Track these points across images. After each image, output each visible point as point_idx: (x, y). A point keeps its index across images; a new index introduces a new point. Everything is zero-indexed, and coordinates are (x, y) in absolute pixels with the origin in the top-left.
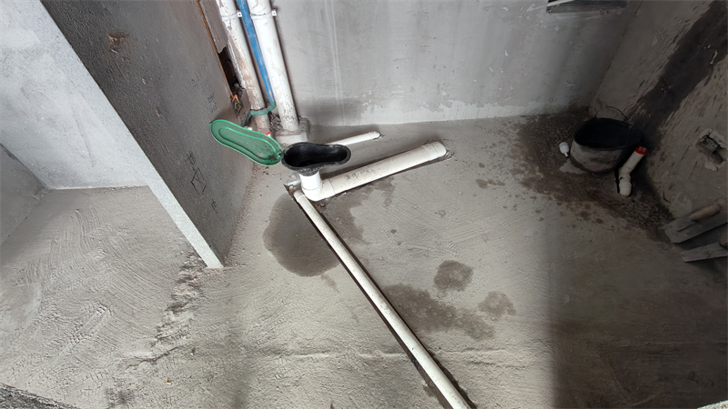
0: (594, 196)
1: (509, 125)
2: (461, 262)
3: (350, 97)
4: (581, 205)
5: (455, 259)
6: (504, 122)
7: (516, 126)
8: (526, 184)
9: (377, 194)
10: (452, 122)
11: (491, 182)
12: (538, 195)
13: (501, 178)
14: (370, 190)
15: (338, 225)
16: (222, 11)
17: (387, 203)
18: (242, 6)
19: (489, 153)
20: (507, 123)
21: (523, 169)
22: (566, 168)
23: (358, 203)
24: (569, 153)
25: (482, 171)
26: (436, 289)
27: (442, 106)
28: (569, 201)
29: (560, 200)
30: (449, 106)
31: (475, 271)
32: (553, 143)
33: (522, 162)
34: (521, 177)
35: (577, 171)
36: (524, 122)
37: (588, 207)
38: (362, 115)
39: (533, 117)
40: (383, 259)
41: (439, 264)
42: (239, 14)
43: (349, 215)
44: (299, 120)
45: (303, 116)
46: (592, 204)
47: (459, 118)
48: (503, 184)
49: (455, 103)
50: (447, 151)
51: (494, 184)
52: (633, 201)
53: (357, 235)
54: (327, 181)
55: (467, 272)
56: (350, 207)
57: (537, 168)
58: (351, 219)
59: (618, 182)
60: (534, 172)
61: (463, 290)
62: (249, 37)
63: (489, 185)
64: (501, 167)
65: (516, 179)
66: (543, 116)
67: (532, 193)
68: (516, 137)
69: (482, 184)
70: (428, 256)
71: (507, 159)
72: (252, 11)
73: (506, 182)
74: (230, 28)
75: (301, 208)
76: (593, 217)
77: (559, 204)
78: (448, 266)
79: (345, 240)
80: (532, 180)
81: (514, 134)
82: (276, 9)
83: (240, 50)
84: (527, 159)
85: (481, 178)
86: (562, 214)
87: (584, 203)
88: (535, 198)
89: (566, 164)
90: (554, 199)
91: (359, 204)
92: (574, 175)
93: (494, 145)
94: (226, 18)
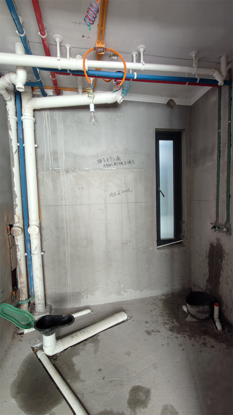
0: (206, 333)
1: (157, 300)
2: (143, 386)
3: (75, 291)
4: (201, 338)
5: (139, 384)
6: (155, 298)
7: (161, 300)
8: (171, 330)
9: (90, 346)
10: (129, 301)
11: (153, 331)
12: (179, 336)
13: (158, 328)
14: (85, 344)
15: (65, 370)
16: (18, 253)
17: (96, 351)
18: (28, 251)
19: (150, 315)
20: (156, 299)
21: (168, 322)
22: (189, 319)
23: (77, 354)
24: (188, 311)
25: (147, 325)
26: (129, 409)
27: (122, 293)
28: (195, 337)
29: (190, 337)
30: (126, 292)
31: (152, 391)
32: (180, 307)
33: (167, 318)
34: (167, 326)
35: (194, 320)
36: (164, 298)
37: (205, 339)
38: (82, 300)
39: (168, 295)
40: (93, 392)
41: (129, 390)
42: (26, 254)
43: (72, 362)
44: (46, 306)
45: (48, 303)
46: (206, 337)
47: (133, 298)
48: (159, 332)
49: (129, 290)
50: (128, 316)
51: (155, 332)
52: (225, 333)
53: (76, 377)
54: (60, 341)
55: (148, 392)
56: (73, 356)
57: (175, 320)
58: (73, 365)
59: (215, 324)
60: (174, 323)
61: (146, 406)
62: (28, 263)
63: (152, 333)
64: (157, 322)
65: (166, 328)
66: (173, 294)
67: (175, 335)
68: (161, 305)
69: (149, 333)
70: (122, 385)
71: (159, 317)
72: (32, 253)
73: (160, 330)
74: (20, 260)
75: (40, 361)
76: (209, 345)
77: (190, 339)
78: (136, 390)
79: (68, 381)
80: (173, 327)
81: (160, 304)
82: (44, 252)
83: (22, 270)
84: (169, 316)
85: (147, 329)
86: (193, 345)
87: (202, 337)
88: (177, 337)
89: (188, 317)
90: (187, 337)
91: (79, 354)
92: (193, 322)
93: (151, 311)
94: (19, 256)
